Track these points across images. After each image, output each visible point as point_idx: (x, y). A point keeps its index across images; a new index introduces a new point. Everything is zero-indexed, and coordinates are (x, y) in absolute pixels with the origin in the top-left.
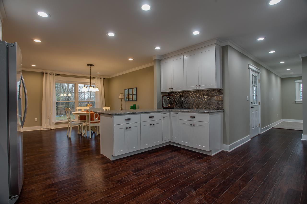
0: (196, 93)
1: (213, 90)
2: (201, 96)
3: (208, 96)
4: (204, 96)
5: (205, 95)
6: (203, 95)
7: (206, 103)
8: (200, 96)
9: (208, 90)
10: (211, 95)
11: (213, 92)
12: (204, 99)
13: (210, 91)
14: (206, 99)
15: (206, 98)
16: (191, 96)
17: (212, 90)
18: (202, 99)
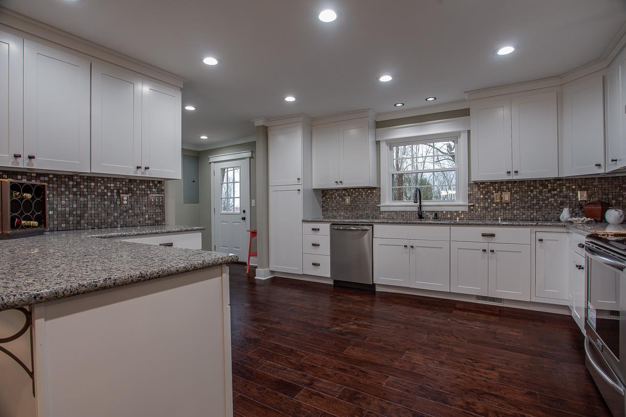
0: (93, 184)
1: (144, 180)
2: (109, 194)
3: (130, 194)
4: (118, 193)
5: (121, 191)
6: (115, 191)
7: (127, 211)
8: (106, 194)
9: (130, 180)
10: (138, 192)
11: (143, 187)
12: (122, 200)
13: (135, 184)
14: (125, 202)
15: (125, 198)
16: (75, 190)
17: (140, 180)
18: (111, 200)
